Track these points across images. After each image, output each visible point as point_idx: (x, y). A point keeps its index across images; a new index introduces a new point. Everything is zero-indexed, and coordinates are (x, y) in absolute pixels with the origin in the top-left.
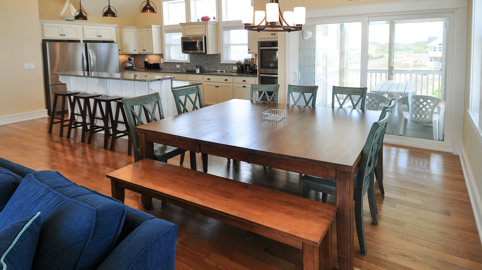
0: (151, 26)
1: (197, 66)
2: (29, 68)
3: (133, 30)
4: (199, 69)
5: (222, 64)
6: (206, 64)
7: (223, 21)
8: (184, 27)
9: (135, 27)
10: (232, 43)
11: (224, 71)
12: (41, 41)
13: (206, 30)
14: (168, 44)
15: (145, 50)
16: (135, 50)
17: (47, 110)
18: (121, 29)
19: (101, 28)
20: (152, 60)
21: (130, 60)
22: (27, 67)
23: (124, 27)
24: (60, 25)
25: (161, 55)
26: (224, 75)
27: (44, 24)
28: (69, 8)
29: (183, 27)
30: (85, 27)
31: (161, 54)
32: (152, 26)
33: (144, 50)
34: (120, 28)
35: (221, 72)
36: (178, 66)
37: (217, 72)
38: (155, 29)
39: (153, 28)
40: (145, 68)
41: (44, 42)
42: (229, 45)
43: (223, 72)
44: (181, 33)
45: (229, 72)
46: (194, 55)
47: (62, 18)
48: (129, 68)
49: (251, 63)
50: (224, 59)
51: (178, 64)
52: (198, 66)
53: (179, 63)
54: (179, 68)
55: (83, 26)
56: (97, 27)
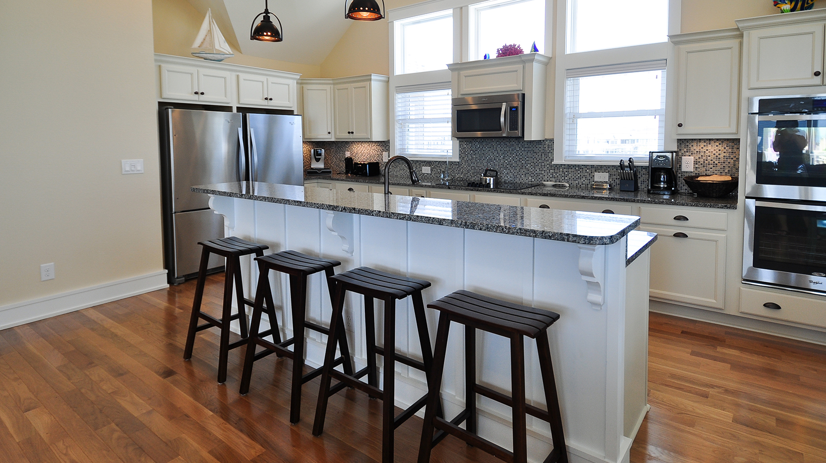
0: (369, 78)
1: (487, 170)
2: (134, 171)
3: (328, 87)
4: (492, 179)
5: (556, 165)
6: (505, 164)
7: (567, 53)
8: (459, 75)
9: (331, 82)
10: (582, 109)
11: (567, 185)
12: (155, 108)
13: (526, 77)
14: (400, 118)
15: (352, 133)
16: (329, 133)
17: (167, 271)
18: (304, 86)
19: (271, 79)
20: (363, 154)
21: (317, 154)
22: (128, 169)
23: (308, 81)
24: (193, 70)
25: (385, 145)
26: (566, 196)
27: (163, 65)
28: (210, 31)
29: (456, 73)
30: (242, 76)
31: (383, 142)
32: (372, 77)
33: (349, 133)
34: (301, 84)
35: (554, 186)
36: (426, 170)
37: (544, 185)
38: (376, 85)
39: (373, 83)
40: (347, 173)
41: (163, 108)
42: (575, 117)
43: (563, 186)
44: (450, 91)
45: (578, 187)
46: (471, 142)
47: (196, 55)
48: (316, 172)
49: (674, 163)
50: (565, 154)
51: (426, 166)
52: (490, 170)
53: (428, 163)
54: (428, 174)
55: (238, 74)
56: (263, 78)
